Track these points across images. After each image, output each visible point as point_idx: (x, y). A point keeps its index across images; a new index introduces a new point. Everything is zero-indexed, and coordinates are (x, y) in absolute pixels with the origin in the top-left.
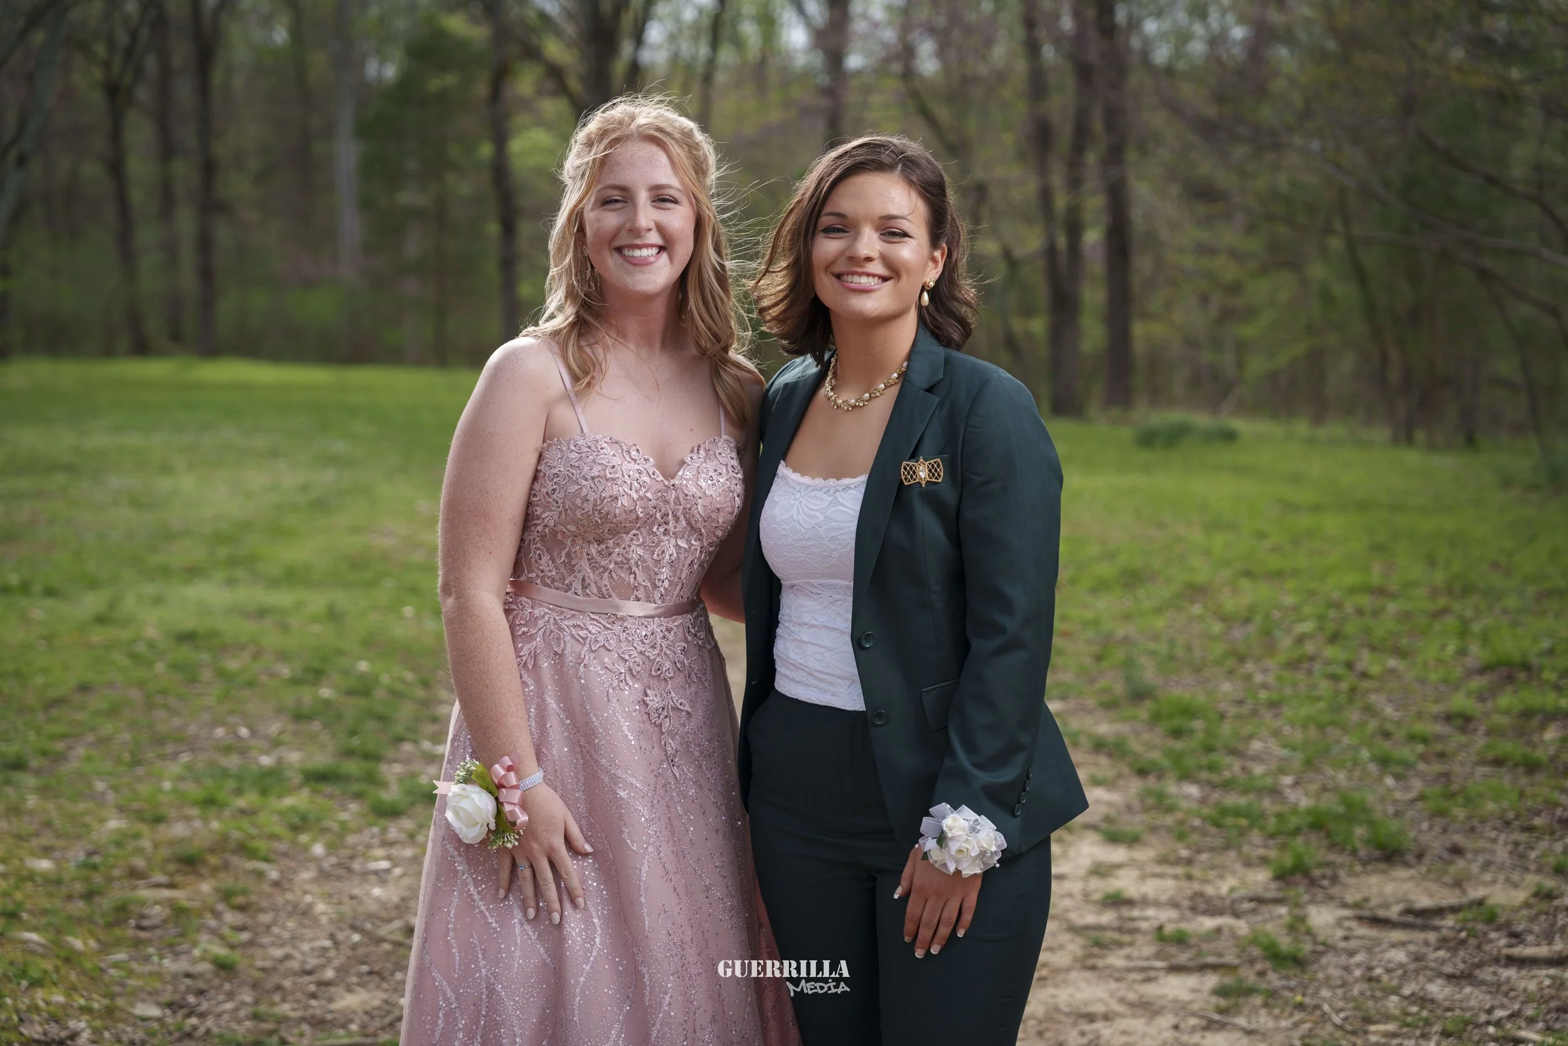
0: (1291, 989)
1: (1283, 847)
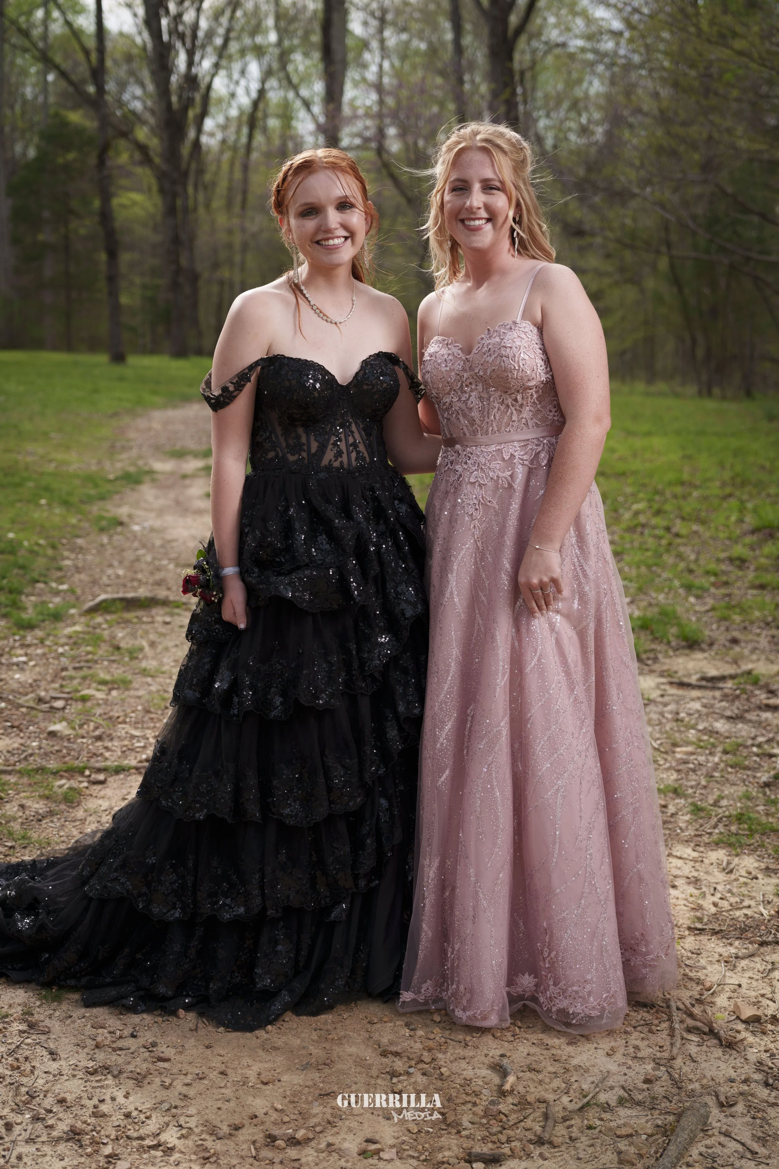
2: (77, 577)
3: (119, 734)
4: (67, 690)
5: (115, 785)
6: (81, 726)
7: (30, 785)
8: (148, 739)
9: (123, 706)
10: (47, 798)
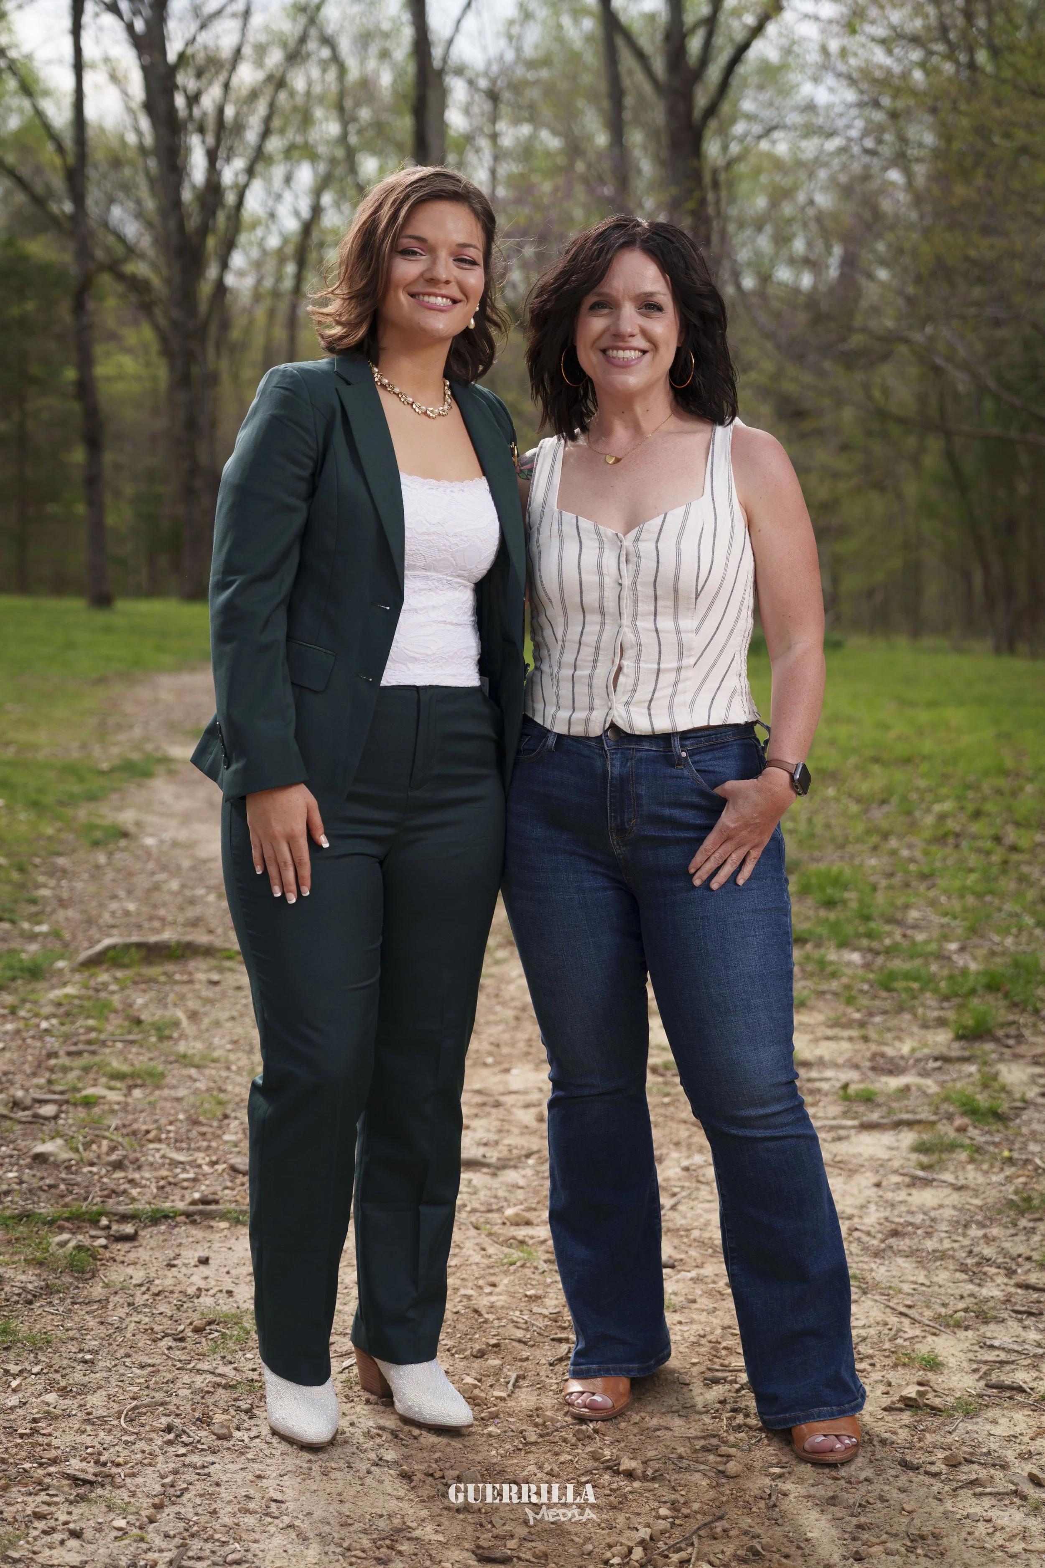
0: (995, 1144)
1: (960, 1007)
2: (61, 914)
3: (151, 1159)
4: (59, 1088)
5: (153, 1243)
6: (87, 1146)
7: (9, 1242)
8: (200, 1166)
9: (153, 1114)
10: (40, 1264)
